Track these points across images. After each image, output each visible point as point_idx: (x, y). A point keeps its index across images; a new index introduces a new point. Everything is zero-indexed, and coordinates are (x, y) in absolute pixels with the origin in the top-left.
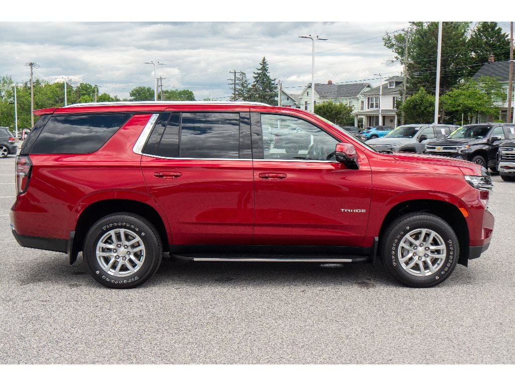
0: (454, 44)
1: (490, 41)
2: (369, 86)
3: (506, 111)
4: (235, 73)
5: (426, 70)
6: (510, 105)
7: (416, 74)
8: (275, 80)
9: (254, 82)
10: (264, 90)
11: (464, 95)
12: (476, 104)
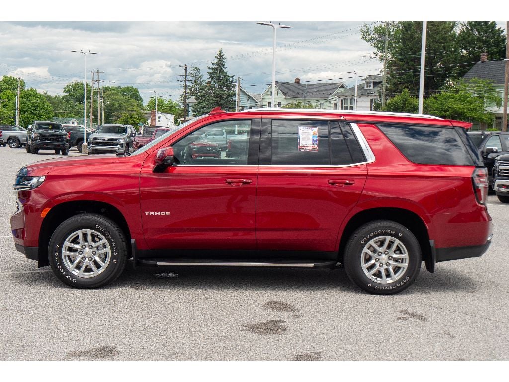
0: (443, 39)
1: (483, 37)
2: (342, 86)
3: (500, 118)
4: (186, 68)
5: (409, 69)
6: (505, 110)
7: (397, 73)
8: (233, 76)
9: (208, 78)
10: (220, 88)
11: (453, 98)
12: (467, 109)
